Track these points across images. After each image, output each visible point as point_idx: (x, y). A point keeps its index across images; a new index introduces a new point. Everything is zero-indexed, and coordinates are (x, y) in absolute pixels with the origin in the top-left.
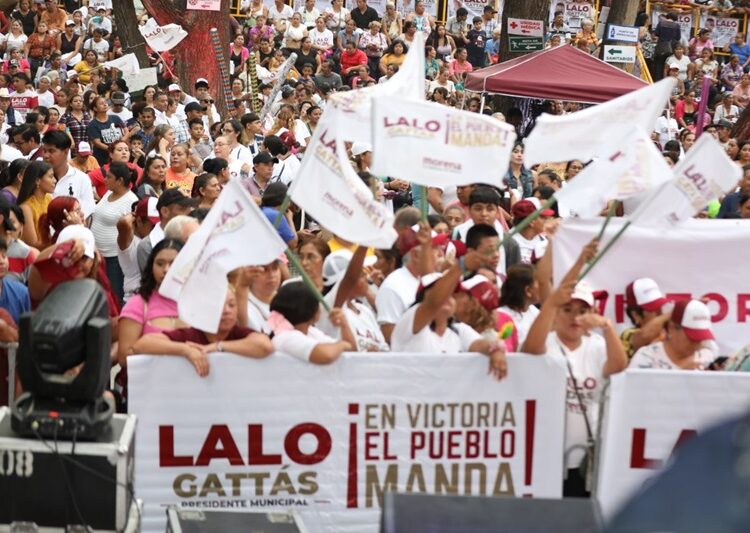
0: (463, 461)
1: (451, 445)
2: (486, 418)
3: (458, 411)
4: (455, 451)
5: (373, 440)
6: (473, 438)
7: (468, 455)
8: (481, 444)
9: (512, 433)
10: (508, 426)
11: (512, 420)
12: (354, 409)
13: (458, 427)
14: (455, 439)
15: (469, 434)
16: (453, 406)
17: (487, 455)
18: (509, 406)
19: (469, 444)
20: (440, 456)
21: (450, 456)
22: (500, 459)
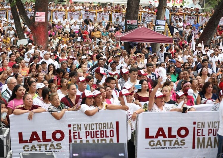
0: (100, 139)
1: (96, 134)
2: (105, 127)
3: (98, 125)
4: (98, 136)
5: (75, 134)
6: (102, 132)
7: (101, 137)
8: (105, 134)
9: (113, 131)
10: (112, 129)
11: (113, 127)
12: (70, 126)
13: (98, 130)
14: (97, 133)
15: (101, 131)
16: (96, 124)
17: (106, 137)
18: (111, 123)
19: (101, 134)
20: (94, 137)
21: (96, 137)
22: (110, 138)
